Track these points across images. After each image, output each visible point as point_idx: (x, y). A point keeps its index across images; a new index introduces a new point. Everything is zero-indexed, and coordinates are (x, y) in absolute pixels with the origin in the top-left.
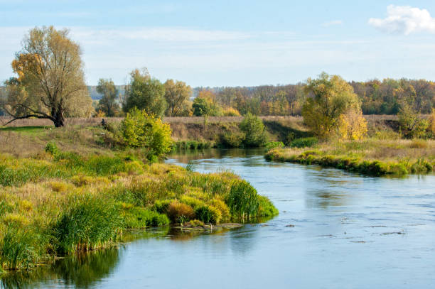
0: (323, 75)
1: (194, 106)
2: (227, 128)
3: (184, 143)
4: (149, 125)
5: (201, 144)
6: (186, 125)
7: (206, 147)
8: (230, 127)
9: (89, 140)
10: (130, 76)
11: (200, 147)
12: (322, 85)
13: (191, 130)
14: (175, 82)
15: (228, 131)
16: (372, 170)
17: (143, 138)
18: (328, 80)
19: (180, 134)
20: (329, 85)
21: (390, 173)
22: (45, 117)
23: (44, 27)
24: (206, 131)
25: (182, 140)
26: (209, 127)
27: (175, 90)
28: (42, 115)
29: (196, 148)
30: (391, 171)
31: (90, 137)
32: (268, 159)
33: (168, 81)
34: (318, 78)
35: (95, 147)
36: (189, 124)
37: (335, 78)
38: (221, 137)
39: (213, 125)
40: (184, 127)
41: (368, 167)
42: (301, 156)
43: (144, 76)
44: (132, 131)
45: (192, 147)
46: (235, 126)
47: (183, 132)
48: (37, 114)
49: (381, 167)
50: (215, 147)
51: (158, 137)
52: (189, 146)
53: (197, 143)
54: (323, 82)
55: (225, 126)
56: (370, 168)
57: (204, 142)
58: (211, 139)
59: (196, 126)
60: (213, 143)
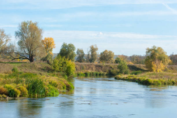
0: (154, 46)
1: (116, 61)
2: (113, 67)
3: (93, 73)
4: (65, 63)
5: (101, 74)
6: (95, 65)
7: (103, 75)
8: (114, 67)
9: (39, 68)
10: (90, 48)
11: (100, 75)
12: (153, 51)
13: (97, 68)
14: (108, 51)
15: (113, 69)
16: (145, 83)
17: (61, 68)
18: (156, 49)
19: (92, 69)
20: (156, 51)
21: (153, 84)
22: (26, 58)
23: (28, 21)
24: (103, 68)
25: (92, 72)
26: (105, 67)
27: (108, 54)
28: (25, 58)
29: (98, 75)
30: (153, 83)
31: (40, 67)
32: (116, 78)
33: (105, 50)
34: (152, 48)
35: (40, 71)
36: (97, 65)
37: (159, 48)
38: (110, 71)
39: (107, 66)
40: (94, 66)
41: (144, 81)
42: (127, 77)
43: (95, 48)
44: (57, 65)
45: (97, 75)
46: (116, 67)
47: (93, 68)
48: (22, 57)
49: (149, 81)
50: (106, 75)
51: (69, 68)
52: (95, 74)
53: (99, 73)
54: (154, 50)
55: (112, 66)
56: (145, 82)
57: (102, 72)
58: (105, 72)
59: (100, 66)
60: (105, 73)
